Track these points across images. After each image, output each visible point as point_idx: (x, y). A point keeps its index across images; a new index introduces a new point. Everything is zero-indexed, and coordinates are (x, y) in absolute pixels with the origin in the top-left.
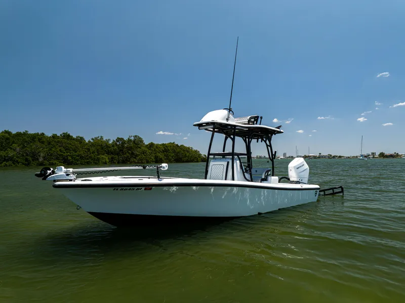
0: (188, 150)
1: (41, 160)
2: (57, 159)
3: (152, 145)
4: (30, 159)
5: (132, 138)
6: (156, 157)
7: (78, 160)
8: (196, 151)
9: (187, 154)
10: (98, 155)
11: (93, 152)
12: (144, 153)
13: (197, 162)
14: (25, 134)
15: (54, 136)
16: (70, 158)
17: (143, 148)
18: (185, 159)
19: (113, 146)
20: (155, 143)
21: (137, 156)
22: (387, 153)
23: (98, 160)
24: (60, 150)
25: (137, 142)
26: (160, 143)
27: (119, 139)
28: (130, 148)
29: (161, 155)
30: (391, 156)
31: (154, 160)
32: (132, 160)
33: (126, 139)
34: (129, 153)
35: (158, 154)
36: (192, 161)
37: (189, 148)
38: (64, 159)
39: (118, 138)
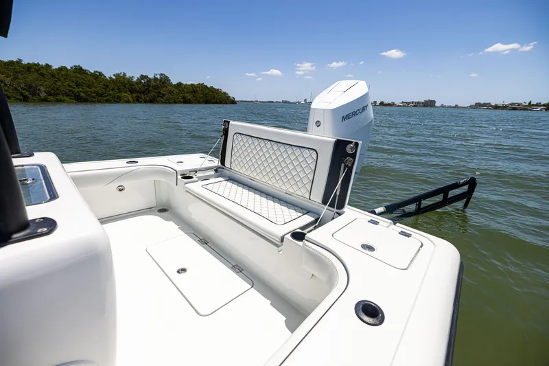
0: (217, 91)
1: (43, 95)
2: (67, 95)
3: (180, 84)
4: (27, 93)
5: (158, 77)
6: (184, 98)
7: (94, 98)
8: (225, 93)
9: (216, 96)
10: (120, 92)
11: (113, 89)
12: (171, 92)
13: (226, 103)
14: (19, 62)
15: (62, 69)
16: (82, 94)
17: (170, 88)
18: (214, 100)
19: (137, 83)
20: (184, 83)
21: (164, 95)
22: (386, 102)
23: (119, 97)
24: (69, 86)
25: (164, 81)
26: (189, 83)
27: (143, 77)
28: (156, 87)
29: (189, 96)
30: (389, 105)
31: (182, 100)
32: (159, 99)
33: (151, 76)
34: (156, 93)
35: (186, 95)
36: (221, 103)
37: (218, 90)
38: (75, 95)
39: (142, 75)
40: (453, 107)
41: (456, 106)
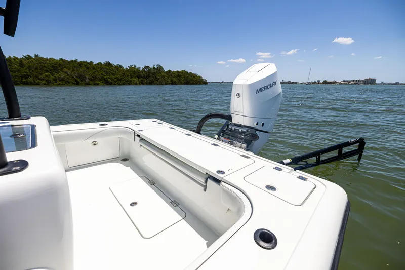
0: (194, 76)
1: (87, 80)
2: (100, 80)
3: (169, 71)
4: (79, 80)
5: (156, 67)
6: (172, 81)
7: (116, 82)
8: (200, 77)
9: (193, 79)
10: (131, 78)
11: (127, 76)
12: (163, 77)
13: (200, 84)
14: (76, 61)
15: (99, 64)
16: (109, 80)
17: (163, 74)
18: (191, 82)
19: (142, 72)
20: (172, 70)
21: (159, 79)
23: (131, 81)
24: (102, 74)
25: (159, 69)
26: (175, 71)
27: (146, 67)
28: (154, 74)
29: (175, 79)
30: (331, 83)
31: (170, 82)
32: (155, 82)
33: (151, 67)
34: (153, 77)
35: (173, 78)
36: (197, 84)
37: (195, 74)
38: (105, 80)
39: (146, 66)
40: (394, 84)
41: (397, 83)
